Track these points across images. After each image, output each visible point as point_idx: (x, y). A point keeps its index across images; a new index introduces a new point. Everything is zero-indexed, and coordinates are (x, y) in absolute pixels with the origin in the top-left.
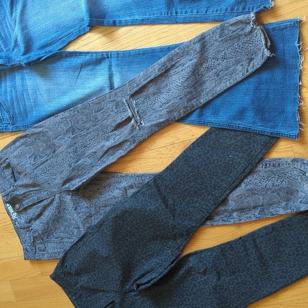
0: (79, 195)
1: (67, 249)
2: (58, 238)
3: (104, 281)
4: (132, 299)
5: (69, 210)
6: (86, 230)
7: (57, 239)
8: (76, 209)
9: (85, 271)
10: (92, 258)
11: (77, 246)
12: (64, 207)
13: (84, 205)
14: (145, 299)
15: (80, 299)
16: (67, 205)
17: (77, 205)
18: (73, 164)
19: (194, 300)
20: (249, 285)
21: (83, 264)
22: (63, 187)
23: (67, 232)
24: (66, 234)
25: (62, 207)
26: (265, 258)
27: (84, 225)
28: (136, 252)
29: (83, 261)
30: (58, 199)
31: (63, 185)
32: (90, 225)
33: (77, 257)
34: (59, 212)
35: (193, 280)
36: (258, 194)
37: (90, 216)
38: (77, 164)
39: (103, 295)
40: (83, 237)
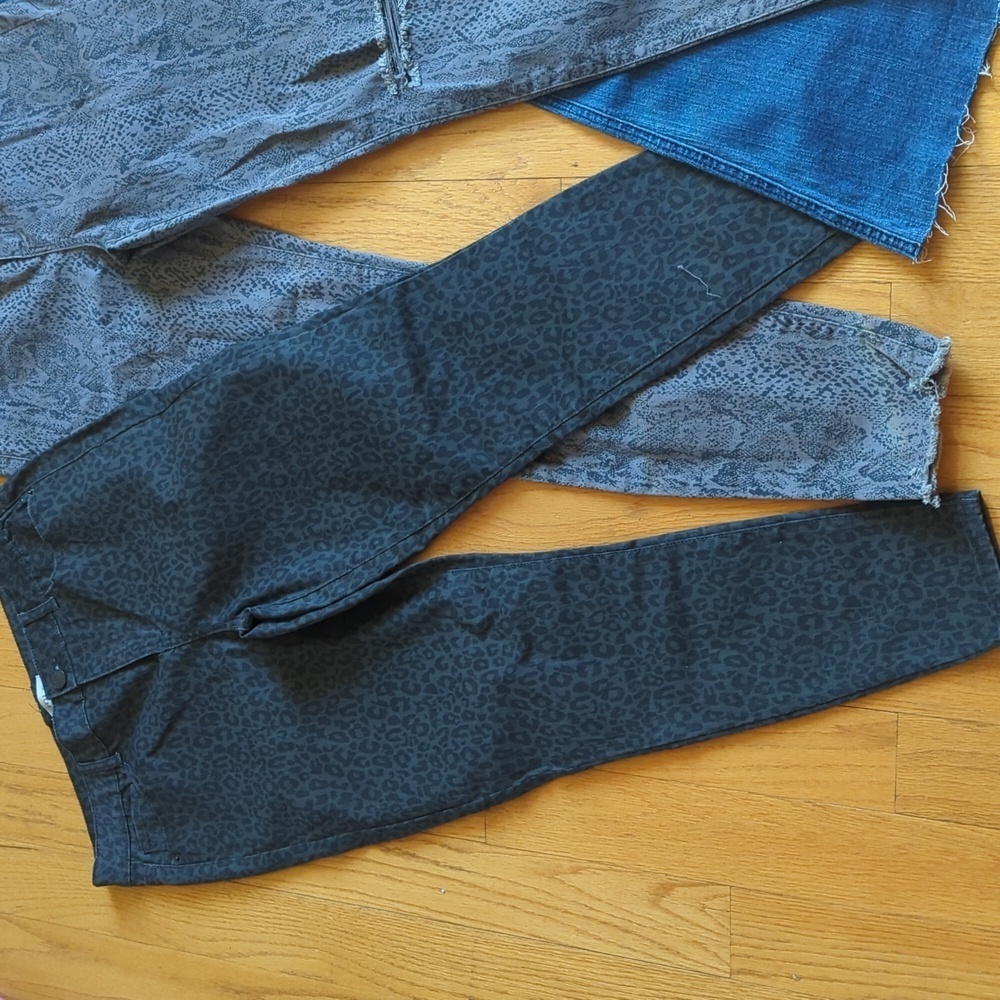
0: (128, 274)
1: (41, 448)
2: (18, 405)
3: (141, 582)
4: (219, 662)
5: (80, 317)
6: (122, 399)
7: (15, 409)
8: (105, 322)
9: (85, 535)
10: (118, 498)
11: (77, 446)
12: (67, 305)
13: (137, 313)
14: (264, 672)
15: (42, 624)
16: (79, 298)
17: (113, 308)
18: (135, 160)
19: (423, 709)
20: (616, 700)
21: (82, 508)
22: (80, 234)
23: (56, 395)
24: (50, 400)
25: (59, 304)
26: (692, 627)
27: (120, 383)
28: (273, 515)
29: (86, 499)
30: (53, 271)
31: (80, 228)
32: (142, 387)
33: (70, 482)
34: (46, 316)
35: (439, 645)
36: (731, 414)
37: (149, 357)
38: (149, 164)
39: (124, 628)
40: (108, 420)
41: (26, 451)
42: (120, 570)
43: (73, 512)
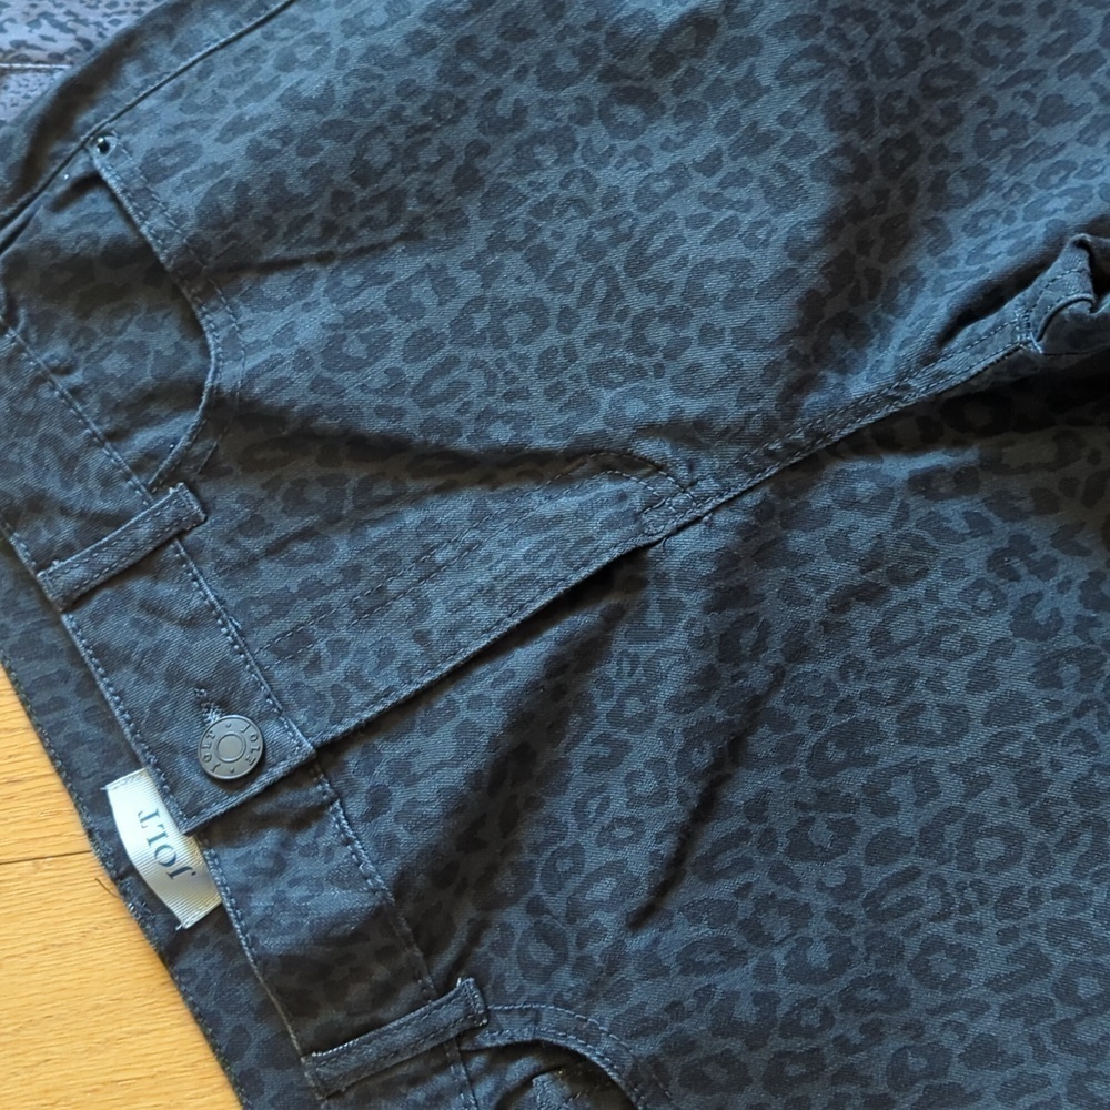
41: (64, 42)
42: (460, 324)
43: (291, 150)
